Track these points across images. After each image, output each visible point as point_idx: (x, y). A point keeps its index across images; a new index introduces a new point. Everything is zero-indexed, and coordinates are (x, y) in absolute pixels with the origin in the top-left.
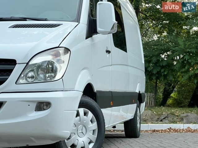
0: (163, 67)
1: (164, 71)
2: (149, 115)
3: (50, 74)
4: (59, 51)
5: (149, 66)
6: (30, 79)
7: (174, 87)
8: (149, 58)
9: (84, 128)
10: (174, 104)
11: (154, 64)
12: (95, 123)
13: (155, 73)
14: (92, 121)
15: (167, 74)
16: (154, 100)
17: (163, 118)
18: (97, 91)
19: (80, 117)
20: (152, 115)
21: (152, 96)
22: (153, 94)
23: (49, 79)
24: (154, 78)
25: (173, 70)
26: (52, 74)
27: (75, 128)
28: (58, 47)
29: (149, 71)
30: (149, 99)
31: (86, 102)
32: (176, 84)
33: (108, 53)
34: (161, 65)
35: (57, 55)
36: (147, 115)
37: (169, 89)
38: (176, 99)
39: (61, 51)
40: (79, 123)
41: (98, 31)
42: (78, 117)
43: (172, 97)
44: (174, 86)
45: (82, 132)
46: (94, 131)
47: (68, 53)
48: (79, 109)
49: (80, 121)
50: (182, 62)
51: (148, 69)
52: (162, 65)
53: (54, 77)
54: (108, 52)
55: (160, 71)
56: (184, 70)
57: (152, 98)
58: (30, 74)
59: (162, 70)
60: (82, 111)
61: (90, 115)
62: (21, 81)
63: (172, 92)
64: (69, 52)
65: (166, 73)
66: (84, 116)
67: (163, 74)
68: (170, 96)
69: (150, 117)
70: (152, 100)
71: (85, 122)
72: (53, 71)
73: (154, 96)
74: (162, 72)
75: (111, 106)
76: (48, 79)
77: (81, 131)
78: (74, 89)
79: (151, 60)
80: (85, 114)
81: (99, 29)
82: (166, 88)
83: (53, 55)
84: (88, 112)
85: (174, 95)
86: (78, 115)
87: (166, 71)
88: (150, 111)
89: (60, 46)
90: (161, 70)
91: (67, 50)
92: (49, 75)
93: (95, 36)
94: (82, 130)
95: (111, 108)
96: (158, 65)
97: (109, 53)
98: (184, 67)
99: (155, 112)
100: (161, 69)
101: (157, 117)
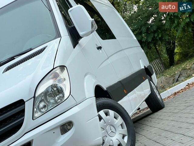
0: (155, 32)
1: (158, 35)
2: (164, 81)
3: (58, 96)
5: (142, 37)
6: (44, 109)
7: (174, 43)
8: (139, 30)
9: (112, 128)
10: (181, 58)
11: (146, 34)
12: (120, 118)
13: (151, 41)
14: (116, 116)
15: (161, 35)
16: (161, 65)
17: (178, 77)
18: (107, 88)
19: (103, 120)
20: (166, 79)
21: (158, 62)
22: (158, 60)
23: (60, 100)
24: (152, 45)
25: (165, 30)
26: (60, 95)
27: (104, 131)
28: (54, 69)
29: (145, 41)
30: (157, 66)
31: (102, 104)
32: (174, 39)
33: (99, 49)
34: (153, 31)
35: (56, 76)
36: (162, 81)
37: (171, 46)
38: (181, 53)
39: (58, 71)
40: (105, 124)
41: (81, 35)
42: (102, 120)
43: (177, 52)
44: (173, 42)
45: (112, 132)
46: (121, 125)
48: (99, 113)
49: (105, 122)
50: (169, 19)
51: (143, 41)
53: (63, 96)
54: (99, 48)
55: (154, 37)
56: (174, 25)
57: (159, 64)
58: (42, 105)
59: (156, 35)
60: (102, 113)
61: (112, 113)
62: (36, 115)
63: (174, 48)
64: (65, 68)
65: (160, 36)
66: (107, 116)
67: (158, 38)
68: (174, 53)
69: (166, 81)
70: (160, 65)
71: (110, 121)
72: (60, 91)
73: (160, 62)
74: (157, 37)
75: (126, 95)
78: (86, 97)
79: (141, 31)
80: (107, 114)
81: (81, 34)
82: (168, 47)
83: (52, 78)
84: (108, 112)
85: (178, 50)
86: (100, 118)
87: (159, 34)
88: (163, 77)
91: (62, 67)
92: (58, 98)
93: (80, 41)
94: (111, 130)
95: (127, 95)
96: (150, 32)
97: (101, 49)
98: (174, 22)
99: (168, 76)
100: (154, 34)
101: (172, 79)
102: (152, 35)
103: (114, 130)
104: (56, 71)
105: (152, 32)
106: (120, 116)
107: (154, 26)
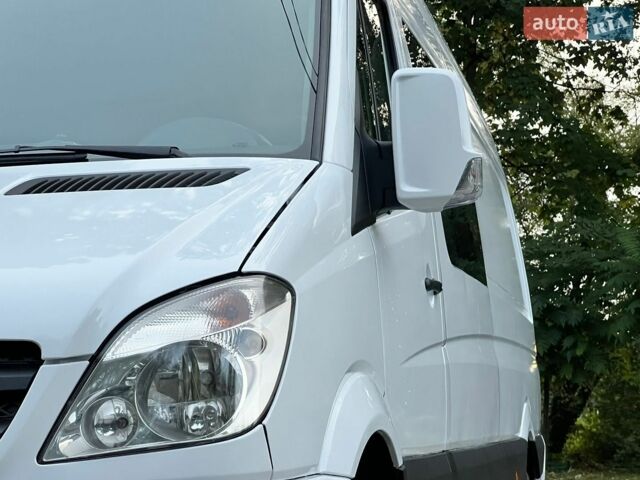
0: (568, 331)
1: (574, 346)
3: (201, 405)
4: (243, 291)
6: (111, 433)
7: (585, 396)
10: (588, 451)
15: (585, 353)
18: (405, 461)
23: (200, 426)
26: (212, 404)
28: (239, 274)
32: (592, 383)
33: (432, 292)
34: (563, 325)
35: (233, 312)
37: (571, 400)
39: (252, 291)
41: (400, 195)
43: (581, 427)
44: (586, 390)
47: (283, 299)
50: (637, 310)
52: (566, 323)
53: (226, 417)
54: (434, 287)
55: (559, 346)
58: (110, 410)
59: (567, 343)
63: (579, 410)
64: (289, 295)
65: (579, 352)
67: (569, 355)
68: (574, 424)
72: (223, 387)
74: (567, 349)
76: (195, 427)
78: (317, 466)
81: (404, 188)
83: (213, 313)
85: (588, 421)
87: (579, 343)
89: (244, 270)
90: (560, 342)
91: (278, 287)
92: (197, 409)
96: (550, 324)
97: (435, 293)
100: (563, 338)
102: (557, 336)
104: (246, 287)
105: (560, 326)
107: (574, 312)
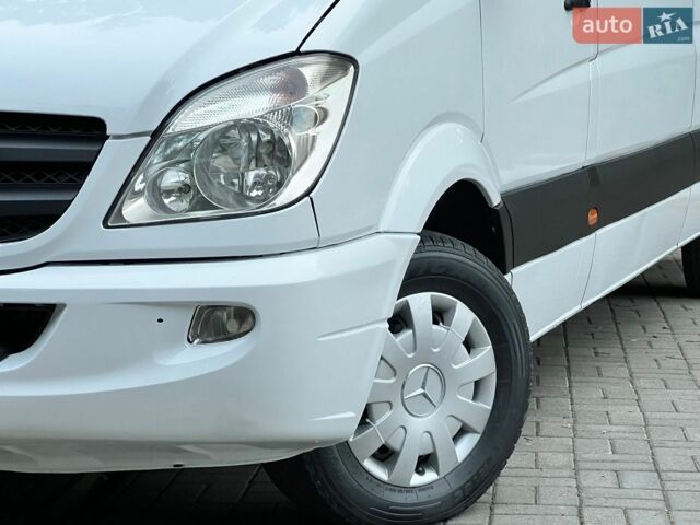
3: (262, 171)
4: (302, 70)
6: (173, 198)
9: (433, 378)
12: (486, 351)
14: (475, 338)
19: (414, 333)
23: (260, 193)
26: (272, 172)
27: (392, 381)
28: (297, 53)
31: (441, 267)
35: (294, 87)
39: (311, 70)
40: (410, 356)
42: (407, 333)
45: (425, 395)
46: (477, 384)
48: (409, 298)
49: (415, 349)
53: (280, 185)
58: (173, 178)
60: (421, 303)
61: (464, 316)
64: (352, 68)
66: (436, 322)
71: (435, 350)
72: (278, 156)
76: (254, 193)
77: (421, 391)
78: (377, 225)
80: (440, 315)
83: (275, 89)
84: (452, 308)
86: (400, 321)
89: (302, 50)
92: (257, 176)
94: (423, 388)
95: (593, 235)
103: (434, 393)
104: (303, 65)
106: (490, 347)
